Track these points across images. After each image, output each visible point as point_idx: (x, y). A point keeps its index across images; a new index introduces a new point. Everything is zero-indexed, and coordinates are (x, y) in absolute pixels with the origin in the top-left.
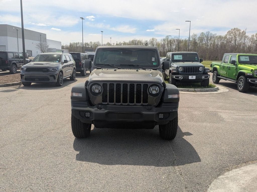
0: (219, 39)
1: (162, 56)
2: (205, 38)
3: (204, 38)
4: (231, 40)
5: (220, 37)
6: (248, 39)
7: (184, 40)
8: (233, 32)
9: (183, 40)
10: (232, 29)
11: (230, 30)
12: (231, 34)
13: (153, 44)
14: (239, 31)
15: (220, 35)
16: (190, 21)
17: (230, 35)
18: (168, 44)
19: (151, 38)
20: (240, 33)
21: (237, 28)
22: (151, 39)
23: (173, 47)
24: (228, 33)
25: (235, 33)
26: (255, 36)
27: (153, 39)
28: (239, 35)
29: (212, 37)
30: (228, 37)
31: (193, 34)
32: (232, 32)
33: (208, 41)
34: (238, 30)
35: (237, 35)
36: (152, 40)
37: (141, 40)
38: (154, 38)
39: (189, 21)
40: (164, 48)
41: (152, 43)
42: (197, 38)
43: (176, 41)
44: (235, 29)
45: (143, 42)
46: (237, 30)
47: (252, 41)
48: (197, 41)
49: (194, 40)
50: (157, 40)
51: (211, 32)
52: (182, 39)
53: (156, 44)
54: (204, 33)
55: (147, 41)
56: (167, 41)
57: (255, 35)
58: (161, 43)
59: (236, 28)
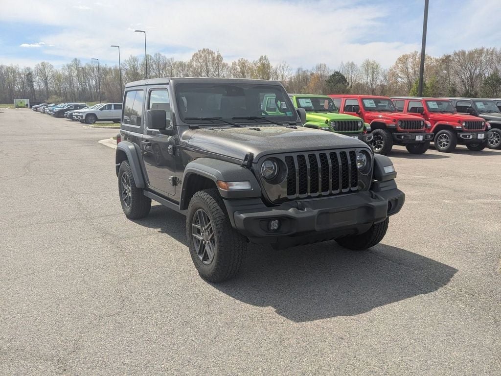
0: (180, 69)
1: (69, 100)
2: (154, 65)
3: (152, 65)
4: (201, 71)
5: (181, 65)
6: (227, 69)
7: (112, 68)
8: (203, 55)
9: (110, 69)
10: (200, 50)
11: (197, 52)
12: (200, 60)
13: (45, 75)
14: (212, 55)
15: (181, 60)
16: (145, 32)
17: (197, 61)
18: (78, 76)
19: (39, 62)
20: (213, 58)
21: (208, 50)
22: (39, 65)
23: (91, 81)
24: (193, 56)
25: (206, 58)
26: (237, 64)
27: (43, 65)
28: (213, 62)
29: (166, 63)
30: (195, 64)
31: (130, 56)
32: (201, 56)
33: (159, 72)
34: (211, 53)
35: (209, 62)
36: (41, 67)
37: (13, 65)
38: (46, 61)
39: (141, 31)
40: (71, 84)
41: (42, 71)
42: (139, 66)
43: (95, 69)
44: (204, 50)
45: (20, 71)
46: (208, 53)
47: (234, 72)
48: (139, 71)
49: (133, 69)
50: (52, 67)
51: (163, 54)
52: (109, 67)
53: (53, 76)
54: (150, 56)
55: (29, 69)
56: (76, 69)
57: (237, 62)
58: (64, 74)
59: (206, 48)
